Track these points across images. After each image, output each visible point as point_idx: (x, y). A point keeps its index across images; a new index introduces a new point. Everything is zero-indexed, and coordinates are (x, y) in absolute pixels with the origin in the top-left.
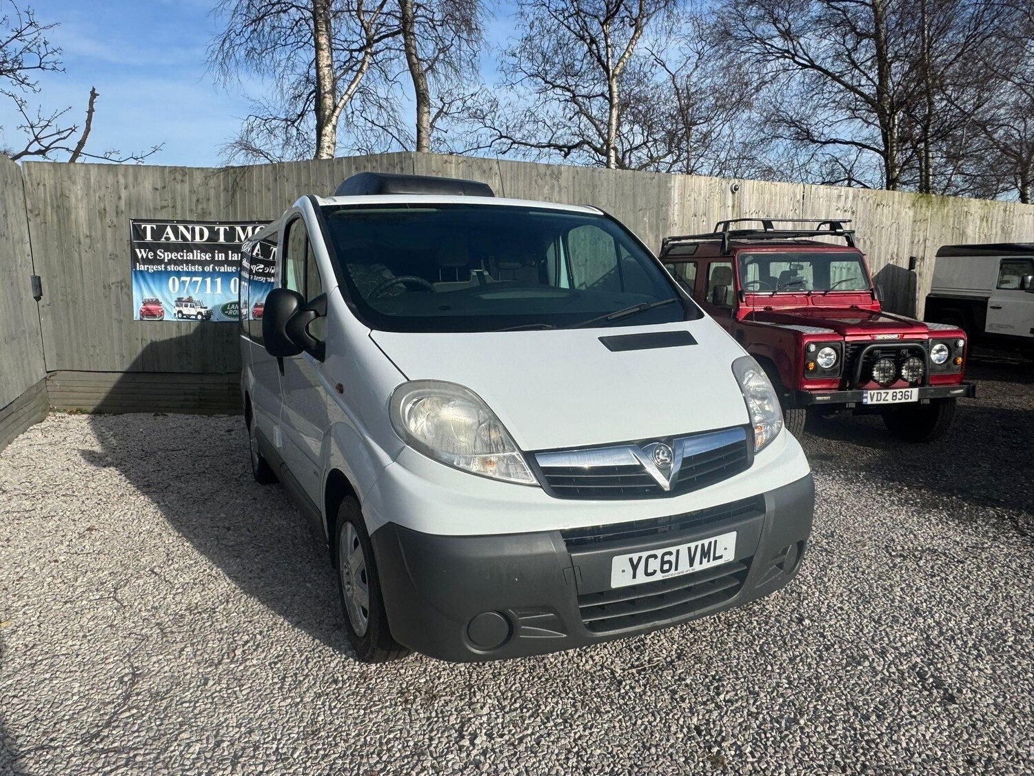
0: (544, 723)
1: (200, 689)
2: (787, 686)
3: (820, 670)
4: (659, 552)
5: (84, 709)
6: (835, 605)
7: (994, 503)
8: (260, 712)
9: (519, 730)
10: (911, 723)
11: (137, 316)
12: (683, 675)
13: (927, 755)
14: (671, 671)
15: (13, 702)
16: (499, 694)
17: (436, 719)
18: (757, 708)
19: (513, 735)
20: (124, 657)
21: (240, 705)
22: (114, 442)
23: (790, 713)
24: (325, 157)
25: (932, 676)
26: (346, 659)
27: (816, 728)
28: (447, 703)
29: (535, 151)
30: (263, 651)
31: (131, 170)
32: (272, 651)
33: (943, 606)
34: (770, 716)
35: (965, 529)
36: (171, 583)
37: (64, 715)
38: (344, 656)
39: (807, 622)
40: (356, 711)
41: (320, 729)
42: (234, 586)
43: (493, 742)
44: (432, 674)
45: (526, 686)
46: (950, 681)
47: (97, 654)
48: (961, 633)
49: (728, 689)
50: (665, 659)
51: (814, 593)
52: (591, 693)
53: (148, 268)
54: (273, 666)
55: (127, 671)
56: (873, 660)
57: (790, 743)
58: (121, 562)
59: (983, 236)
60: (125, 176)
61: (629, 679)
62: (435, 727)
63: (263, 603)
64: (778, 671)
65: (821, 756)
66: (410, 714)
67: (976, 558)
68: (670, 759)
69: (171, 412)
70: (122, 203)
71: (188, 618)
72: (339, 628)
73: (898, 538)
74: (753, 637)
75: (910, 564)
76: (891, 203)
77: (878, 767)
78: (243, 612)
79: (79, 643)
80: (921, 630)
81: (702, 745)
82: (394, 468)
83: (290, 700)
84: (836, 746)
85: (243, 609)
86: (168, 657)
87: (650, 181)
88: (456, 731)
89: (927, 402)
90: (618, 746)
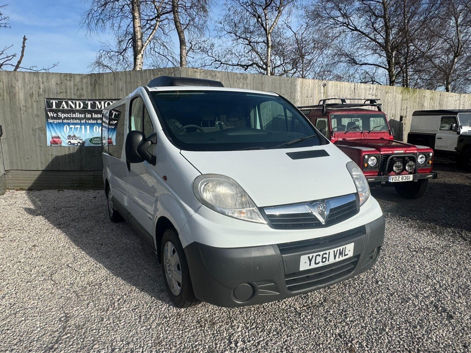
0: (268, 335)
1: (100, 323)
2: (376, 313)
3: (390, 305)
4: (321, 253)
5: (44, 335)
6: (391, 275)
7: (450, 226)
8: (131, 333)
9: (257, 338)
10: (436, 329)
11: (49, 144)
12: (328, 310)
13: (446, 344)
14: (322, 308)
15: (8, 332)
16: (244, 321)
17: (217, 334)
18: (365, 324)
19: (255, 341)
20: (60, 308)
21: (121, 330)
22: (40, 203)
23: (381, 326)
24: (138, 69)
25: (441, 306)
26: (169, 306)
27: (393, 332)
28: (221, 326)
29: (231, 67)
30: (128, 304)
31: (45, 75)
32: (132, 303)
33: (439, 274)
34: (371, 328)
35: (440, 238)
36: (78, 271)
37: (34, 338)
38: (168, 305)
39: (380, 283)
40: (178, 332)
41: (162, 341)
42: (109, 272)
43: (245, 344)
44: (211, 312)
45: (257, 317)
46: (449, 309)
47: (46, 307)
48: (449, 286)
49: (350, 315)
50: (319, 302)
51: (380, 269)
52: (287, 319)
53: (54, 121)
54: (134, 310)
55: (62, 315)
56: (413, 300)
57: (383, 340)
58: (52, 262)
59: (431, 107)
60: (42, 78)
61: (304, 312)
62: (217, 338)
63: (124, 280)
64: (371, 306)
65: (398, 346)
66: (204, 332)
67: (448, 251)
68: (329, 350)
69: (66, 189)
70: (41, 90)
71: (89, 288)
72: (163, 292)
73: (412, 243)
74: (357, 290)
75: (419, 254)
76: (392, 92)
77: (425, 350)
78: (115, 284)
79: (37, 302)
80: (431, 285)
81: (343, 343)
82: (196, 216)
83: (145, 327)
84: (404, 341)
85: (115, 283)
86: (82, 308)
87: (287, 81)
88: (227, 340)
89: (416, 181)
90: (305, 344)
